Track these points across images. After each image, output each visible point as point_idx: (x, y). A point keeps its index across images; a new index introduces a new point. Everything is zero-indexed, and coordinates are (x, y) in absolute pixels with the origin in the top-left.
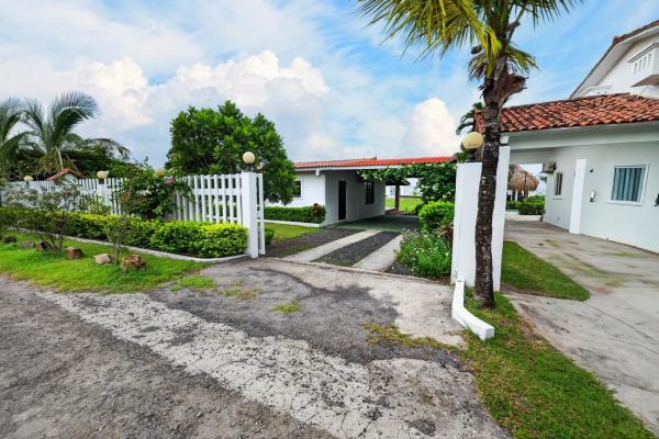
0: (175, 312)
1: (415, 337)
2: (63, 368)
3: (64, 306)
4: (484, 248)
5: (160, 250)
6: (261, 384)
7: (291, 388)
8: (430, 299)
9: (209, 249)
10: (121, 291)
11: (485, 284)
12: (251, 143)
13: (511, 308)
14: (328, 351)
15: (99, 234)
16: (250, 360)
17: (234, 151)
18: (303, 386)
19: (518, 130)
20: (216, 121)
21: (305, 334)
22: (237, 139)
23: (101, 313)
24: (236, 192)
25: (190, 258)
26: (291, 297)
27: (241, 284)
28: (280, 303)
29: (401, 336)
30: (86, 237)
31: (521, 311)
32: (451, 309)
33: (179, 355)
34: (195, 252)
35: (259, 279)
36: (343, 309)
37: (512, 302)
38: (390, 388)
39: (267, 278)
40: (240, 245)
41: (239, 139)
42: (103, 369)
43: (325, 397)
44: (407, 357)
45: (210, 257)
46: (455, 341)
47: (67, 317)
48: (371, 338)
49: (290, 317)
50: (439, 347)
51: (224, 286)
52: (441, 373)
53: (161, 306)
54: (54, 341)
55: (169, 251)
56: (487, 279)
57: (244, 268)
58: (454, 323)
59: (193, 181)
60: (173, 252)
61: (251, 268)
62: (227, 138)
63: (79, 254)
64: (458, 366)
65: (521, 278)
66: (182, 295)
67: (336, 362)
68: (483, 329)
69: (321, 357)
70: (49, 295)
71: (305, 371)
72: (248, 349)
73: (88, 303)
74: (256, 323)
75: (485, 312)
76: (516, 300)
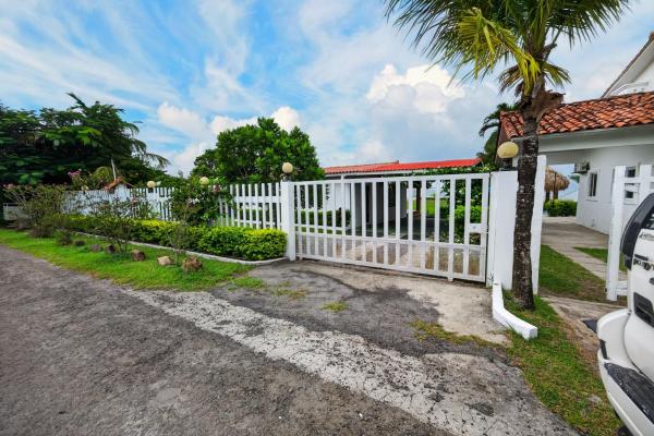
0: (239, 309)
1: (461, 334)
2: (168, 351)
3: (147, 301)
4: (523, 253)
5: (207, 253)
6: (332, 370)
7: (359, 373)
8: (469, 301)
9: (254, 252)
10: (189, 289)
11: (524, 287)
12: (289, 154)
13: (551, 310)
14: (382, 345)
15: (151, 238)
16: (317, 350)
17: (274, 162)
18: (369, 372)
19: (548, 133)
20: (258, 135)
21: (358, 330)
22: (276, 151)
23: (179, 308)
24: (276, 199)
25: (236, 261)
26: (336, 297)
27: (287, 285)
28: (328, 303)
29: (446, 334)
30: (140, 241)
31: (561, 314)
32: (491, 310)
33: (257, 343)
34: (240, 255)
35: (304, 281)
36: (387, 309)
37: (552, 305)
38: (446, 377)
39: (310, 280)
40: (280, 249)
41: (279, 151)
42: (200, 353)
43: (391, 382)
44: (455, 352)
45: (254, 260)
46: (499, 339)
47: (153, 311)
48: (419, 335)
49: (341, 315)
50: (485, 344)
51: (275, 286)
52: (490, 367)
53: (225, 303)
54: (152, 329)
55: (216, 254)
56: (527, 283)
57: (286, 270)
58: (496, 323)
59: (234, 190)
60: (220, 255)
61: (293, 271)
62: (268, 150)
63: (143, 256)
64: (505, 362)
65: (558, 282)
66: (239, 294)
67: (393, 354)
68: (526, 329)
69: (378, 350)
70: (130, 292)
71: (368, 361)
72: (312, 341)
73: (165, 300)
74: (312, 319)
75: (526, 313)
76: (557, 304)
